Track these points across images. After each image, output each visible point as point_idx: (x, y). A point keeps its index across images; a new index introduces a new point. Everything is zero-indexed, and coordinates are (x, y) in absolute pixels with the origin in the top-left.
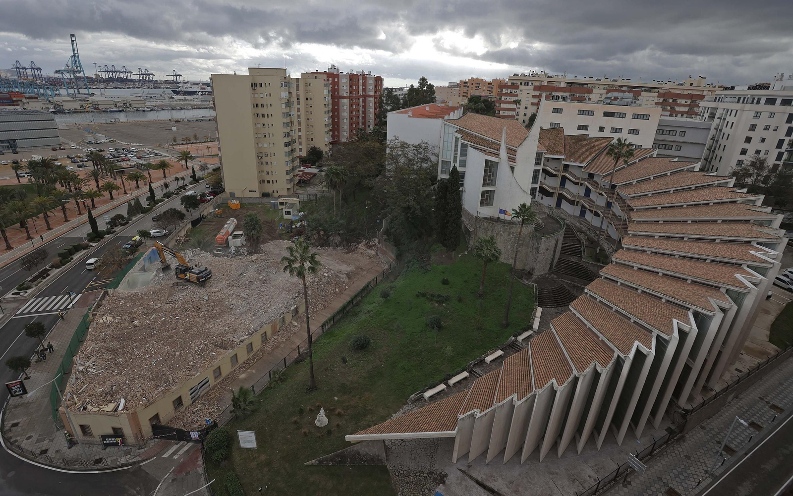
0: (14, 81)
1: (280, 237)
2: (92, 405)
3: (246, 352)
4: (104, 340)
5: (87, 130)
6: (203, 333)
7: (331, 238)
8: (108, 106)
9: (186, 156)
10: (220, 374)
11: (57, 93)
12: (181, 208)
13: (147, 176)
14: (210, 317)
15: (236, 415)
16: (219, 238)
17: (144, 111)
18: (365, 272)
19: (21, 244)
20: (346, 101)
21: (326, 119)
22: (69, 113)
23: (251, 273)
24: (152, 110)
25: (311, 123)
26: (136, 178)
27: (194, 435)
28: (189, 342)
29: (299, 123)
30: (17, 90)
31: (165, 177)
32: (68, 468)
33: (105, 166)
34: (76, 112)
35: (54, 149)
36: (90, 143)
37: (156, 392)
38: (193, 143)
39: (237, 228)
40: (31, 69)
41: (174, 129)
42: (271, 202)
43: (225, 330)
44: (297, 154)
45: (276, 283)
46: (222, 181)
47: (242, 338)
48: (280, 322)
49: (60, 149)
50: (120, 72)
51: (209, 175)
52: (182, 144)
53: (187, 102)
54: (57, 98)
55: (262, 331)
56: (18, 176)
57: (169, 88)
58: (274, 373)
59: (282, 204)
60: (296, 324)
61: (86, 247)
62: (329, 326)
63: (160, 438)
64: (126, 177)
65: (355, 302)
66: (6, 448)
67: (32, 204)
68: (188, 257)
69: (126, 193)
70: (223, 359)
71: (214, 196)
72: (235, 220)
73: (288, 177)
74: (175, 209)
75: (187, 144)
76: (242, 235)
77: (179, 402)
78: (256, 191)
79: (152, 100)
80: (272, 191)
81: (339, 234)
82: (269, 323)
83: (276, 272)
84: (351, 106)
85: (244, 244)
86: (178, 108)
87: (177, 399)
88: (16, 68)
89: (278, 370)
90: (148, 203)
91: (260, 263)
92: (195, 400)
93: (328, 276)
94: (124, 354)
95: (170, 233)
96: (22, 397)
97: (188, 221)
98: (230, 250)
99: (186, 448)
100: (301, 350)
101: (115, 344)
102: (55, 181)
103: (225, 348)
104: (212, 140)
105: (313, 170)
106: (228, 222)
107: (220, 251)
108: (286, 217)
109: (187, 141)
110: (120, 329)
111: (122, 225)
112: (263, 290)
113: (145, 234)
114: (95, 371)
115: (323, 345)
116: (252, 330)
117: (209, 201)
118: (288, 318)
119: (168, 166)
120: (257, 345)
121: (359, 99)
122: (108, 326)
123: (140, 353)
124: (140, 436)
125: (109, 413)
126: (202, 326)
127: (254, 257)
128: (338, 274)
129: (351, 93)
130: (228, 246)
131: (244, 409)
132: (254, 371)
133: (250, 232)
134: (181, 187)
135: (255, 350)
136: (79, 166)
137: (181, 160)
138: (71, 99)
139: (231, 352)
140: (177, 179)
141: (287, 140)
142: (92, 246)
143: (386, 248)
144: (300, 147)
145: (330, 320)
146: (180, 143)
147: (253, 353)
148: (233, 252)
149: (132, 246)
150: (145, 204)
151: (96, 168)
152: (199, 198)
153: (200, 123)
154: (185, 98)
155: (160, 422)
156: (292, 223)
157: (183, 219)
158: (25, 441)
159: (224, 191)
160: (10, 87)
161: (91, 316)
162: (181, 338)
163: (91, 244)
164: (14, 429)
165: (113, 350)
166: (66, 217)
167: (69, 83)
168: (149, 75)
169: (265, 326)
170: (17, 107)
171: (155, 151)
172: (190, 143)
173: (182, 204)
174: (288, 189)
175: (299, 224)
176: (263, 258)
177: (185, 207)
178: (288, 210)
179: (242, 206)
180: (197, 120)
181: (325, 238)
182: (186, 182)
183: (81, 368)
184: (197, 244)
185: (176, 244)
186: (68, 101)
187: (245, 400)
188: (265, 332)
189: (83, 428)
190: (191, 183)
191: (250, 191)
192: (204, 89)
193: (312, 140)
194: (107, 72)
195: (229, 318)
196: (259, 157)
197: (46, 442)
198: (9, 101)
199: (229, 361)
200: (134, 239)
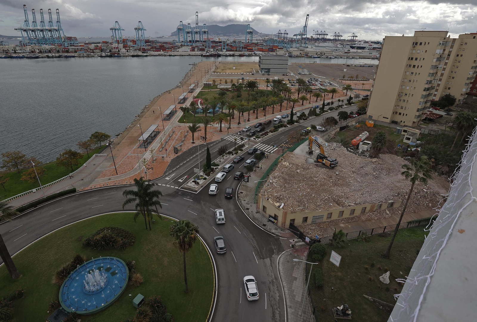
0: (276, 40)
1: (396, 153)
2: (271, 199)
3: (349, 213)
4: (283, 173)
5: (301, 66)
6: (329, 191)
7: (440, 167)
8: (312, 54)
9: (348, 88)
10: (330, 217)
11: (292, 46)
12: (337, 118)
13: (323, 96)
14: (335, 184)
15: (332, 243)
16: (354, 141)
17: (331, 58)
19: (261, 117)
21: (471, 73)
22: (294, 57)
23: (368, 169)
24: (335, 58)
26: (317, 96)
27: (308, 240)
28: (320, 192)
29: (442, 75)
30: (276, 44)
31: (332, 98)
32: (254, 221)
33: (304, 87)
34: (297, 57)
35: (284, 75)
36: (300, 74)
37: (298, 208)
38: (354, 80)
39: (367, 139)
40: (284, 34)
41: (345, 70)
42: (398, 128)
43: (342, 195)
44: (431, 98)
45: (383, 181)
46: (367, 107)
47: (350, 204)
48: (378, 206)
49: (286, 75)
51: (359, 102)
52: (347, 80)
53: (358, 54)
54: (291, 49)
55: (364, 206)
56: (267, 86)
57: (349, 45)
58: (363, 234)
59: (405, 131)
60: (388, 213)
61: (285, 126)
62: (413, 226)
63: (292, 231)
64: (313, 94)
67: (270, 100)
68: (333, 146)
69: (310, 103)
70: (336, 210)
71: (358, 116)
72: (368, 134)
73: (418, 114)
74: (334, 118)
75: (350, 80)
76: (369, 144)
77: (306, 219)
78: (388, 118)
79: (337, 51)
80: (400, 121)
81: (449, 166)
82: (370, 203)
83: (386, 175)
85: (369, 150)
86: (351, 57)
87: (305, 217)
88: (278, 34)
89: (366, 234)
90: (319, 111)
91: (377, 165)
92: (313, 223)
93: (427, 192)
94: (289, 183)
95: (326, 131)
96: (246, 183)
97: (338, 127)
98: (358, 151)
99: (301, 243)
100: (386, 230)
101: (287, 177)
102: (281, 91)
103: (338, 205)
104: (367, 80)
105: (442, 113)
106: (363, 133)
107: (352, 149)
108: (405, 141)
109: (351, 78)
110: (291, 171)
111: (304, 120)
112: (373, 182)
113: (314, 127)
114: (276, 185)
115: (404, 235)
116: (358, 202)
117: (354, 118)
118: (385, 206)
119: (336, 92)
120: (358, 213)
122: (286, 167)
123: (296, 186)
124: (284, 224)
125: (276, 206)
126: (330, 187)
127: (374, 160)
128: (436, 194)
130: (358, 148)
131: (338, 243)
132: (350, 226)
133: (376, 144)
134: (340, 106)
135: (355, 214)
136: (292, 85)
137: (344, 89)
138: (297, 50)
139: (341, 208)
140: (339, 101)
141: (427, 86)
142: (288, 127)
144: (436, 93)
145: (416, 222)
146: (346, 79)
147: (353, 216)
148: (360, 152)
149: (306, 132)
150: (318, 111)
151: (299, 87)
152: (349, 114)
153: (362, 68)
154: (357, 51)
155: (294, 223)
156: (409, 146)
157: (336, 124)
158: (243, 201)
159: (366, 113)
160: (274, 43)
161: (280, 159)
162: (317, 188)
163: (288, 125)
164: (241, 194)
165: (285, 179)
166: (281, 109)
167: (298, 41)
168: (339, 36)
169: (367, 204)
170: (274, 53)
171: (331, 82)
172: (352, 80)
173: (338, 116)
174: (414, 122)
175: (415, 148)
176: (380, 162)
177: (339, 118)
178: (409, 137)
179: (375, 126)
180: (361, 66)
182: (344, 104)
183: (271, 181)
184: (340, 141)
185: (328, 137)
186: (295, 51)
187: (340, 239)
188: (366, 208)
189: (264, 207)
190: (346, 105)
191: (384, 117)
192: (371, 46)
193: (449, 88)
194: (317, 34)
195: (347, 190)
196: (399, 95)
197: (249, 205)
198: (272, 50)
199: (338, 213)
200: (308, 128)
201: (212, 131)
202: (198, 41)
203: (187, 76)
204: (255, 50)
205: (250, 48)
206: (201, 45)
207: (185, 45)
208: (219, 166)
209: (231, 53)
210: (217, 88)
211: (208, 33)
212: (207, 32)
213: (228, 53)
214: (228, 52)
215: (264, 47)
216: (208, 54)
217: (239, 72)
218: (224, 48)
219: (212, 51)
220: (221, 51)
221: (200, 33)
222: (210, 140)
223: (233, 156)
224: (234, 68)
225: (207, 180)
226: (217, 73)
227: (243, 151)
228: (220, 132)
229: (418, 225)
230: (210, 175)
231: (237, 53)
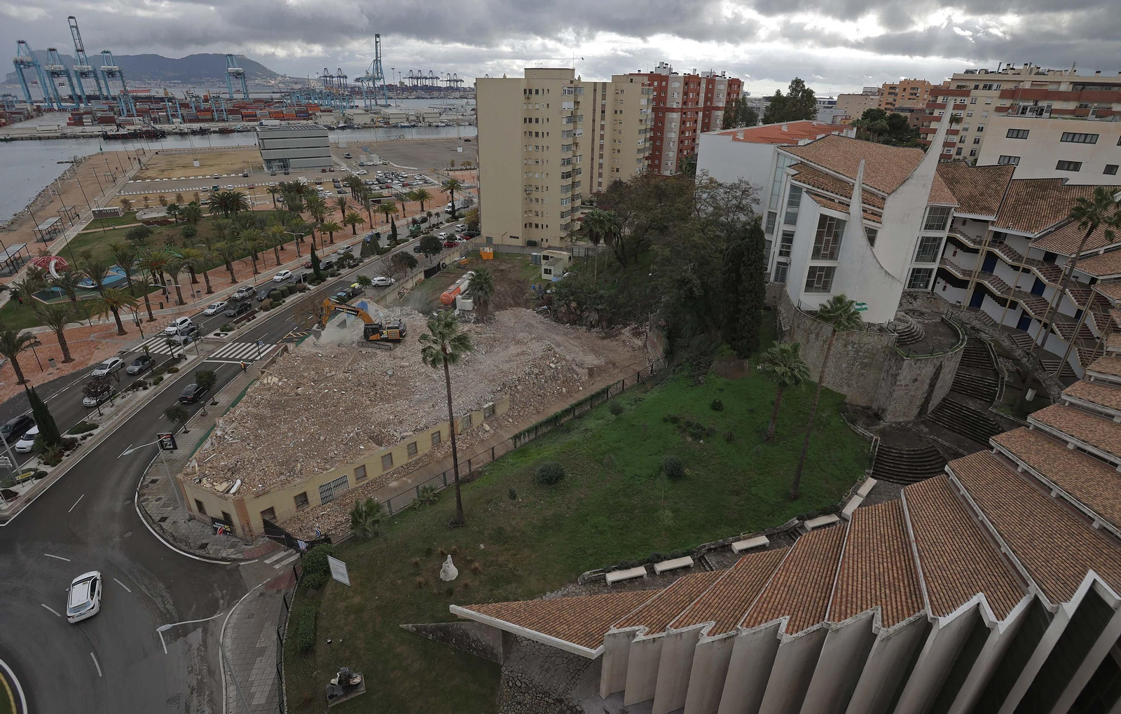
1: (525, 303)
2: (207, 479)
3: (406, 454)
4: (257, 405)
5: (367, 148)
7: (586, 314)
8: (398, 120)
9: (453, 186)
10: (365, 476)
13: (401, 208)
14: (381, 399)
15: (356, 534)
16: (444, 296)
17: (437, 126)
18: (616, 371)
20: (676, 116)
21: (641, 141)
22: (358, 128)
24: (447, 125)
25: (618, 146)
26: (387, 210)
27: (303, 546)
30: (316, 102)
31: (421, 211)
32: (176, 544)
35: (324, 171)
36: (362, 165)
37: (277, 480)
38: (473, 169)
40: (338, 77)
42: (535, 253)
43: (390, 419)
46: (479, 223)
47: (405, 433)
48: (462, 421)
49: (330, 171)
50: (426, 78)
52: (459, 170)
54: (352, 111)
55: (435, 429)
56: (275, 201)
58: (425, 490)
59: (545, 257)
60: (487, 428)
61: (303, 289)
62: (527, 439)
63: (269, 538)
65: (577, 413)
66: (136, 505)
69: (371, 228)
70: (371, 456)
71: (466, 240)
73: (563, 222)
77: (302, 499)
78: (518, 238)
79: (451, 112)
80: (541, 239)
81: (598, 309)
84: (683, 122)
85: (474, 307)
87: (301, 494)
88: (324, 77)
89: (431, 487)
90: (388, 242)
92: (325, 500)
93: (556, 368)
97: (421, 270)
99: (293, 558)
100: (475, 466)
101: (267, 412)
103: (379, 443)
106: (465, 276)
108: (544, 276)
109: (465, 166)
110: (280, 394)
111: (350, 267)
113: (365, 281)
114: (230, 439)
116: (423, 425)
117: (458, 245)
118: (478, 418)
119: (429, 198)
120: (425, 446)
121: (697, 113)
123: (284, 428)
124: (247, 529)
125: (219, 494)
128: (575, 367)
129: (685, 103)
132: (409, 483)
133: (476, 293)
135: (420, 453)
136: (339, 192)
137: (447, 190)
138: (365, 112)
139: (383, 450)
140: (430, 215)
141: (565, 169)
142: (309, 289)
143: (657, 339)
144: (600, 180)
147: (418, 457)
149: (347, 294)
150: (385, 243)
155: (273, 517)
156: (549, 285)
157: (415, 266)
158: (153, 502)
159: (479, 234)
160: (311, 98)
161: (259, 373)
163: (309, 286)
164: (151, 485)
165: (261, 419)
167: (372, 93)
169: (440, 424)
170: (310, 121)
174: (561, 238)
178: (549, 268)
179: (495, 255)
181: (578, 312)
183: (219, 433)
185: (398, 297)
186: (359, 114)
187: (366, 518)
188: (440, 432)
189: (199, 504)
190: (448, 221)
191: (511, 237)
193: (618, 170)
194: (412, 78)
195: (402, 404)
196: (527, 191)
197: (169, 508)
198: (305, 114)
199: (380, 460)
200: (353, 286)
201: (94, 339)
202: (96, 98)
203: (45, 197)
204: (264, 116)
205: (250, 111)
206: (106, 107)
207: (51, 110)
208: (96, 427)
209: (196, 126)
210: (135, 220)
211: (122, 76)
212: (120, 72)
213: (185, 127)
214: (189, 125)
215: (284, 109)
216: (122, 132)
217: (209, 173)
218: (173, 116)
219: (138, 124)
220: (169, 121)
221: (96, 76)
222: (81, 363)
223: (146, 392)
224: (196, 164)
225: (46, 479)
226: (144, 179)
227: (180, 372)
228: (119, 335)
229: (534, 436)
230: (61, 461)
231: (214, 126)
